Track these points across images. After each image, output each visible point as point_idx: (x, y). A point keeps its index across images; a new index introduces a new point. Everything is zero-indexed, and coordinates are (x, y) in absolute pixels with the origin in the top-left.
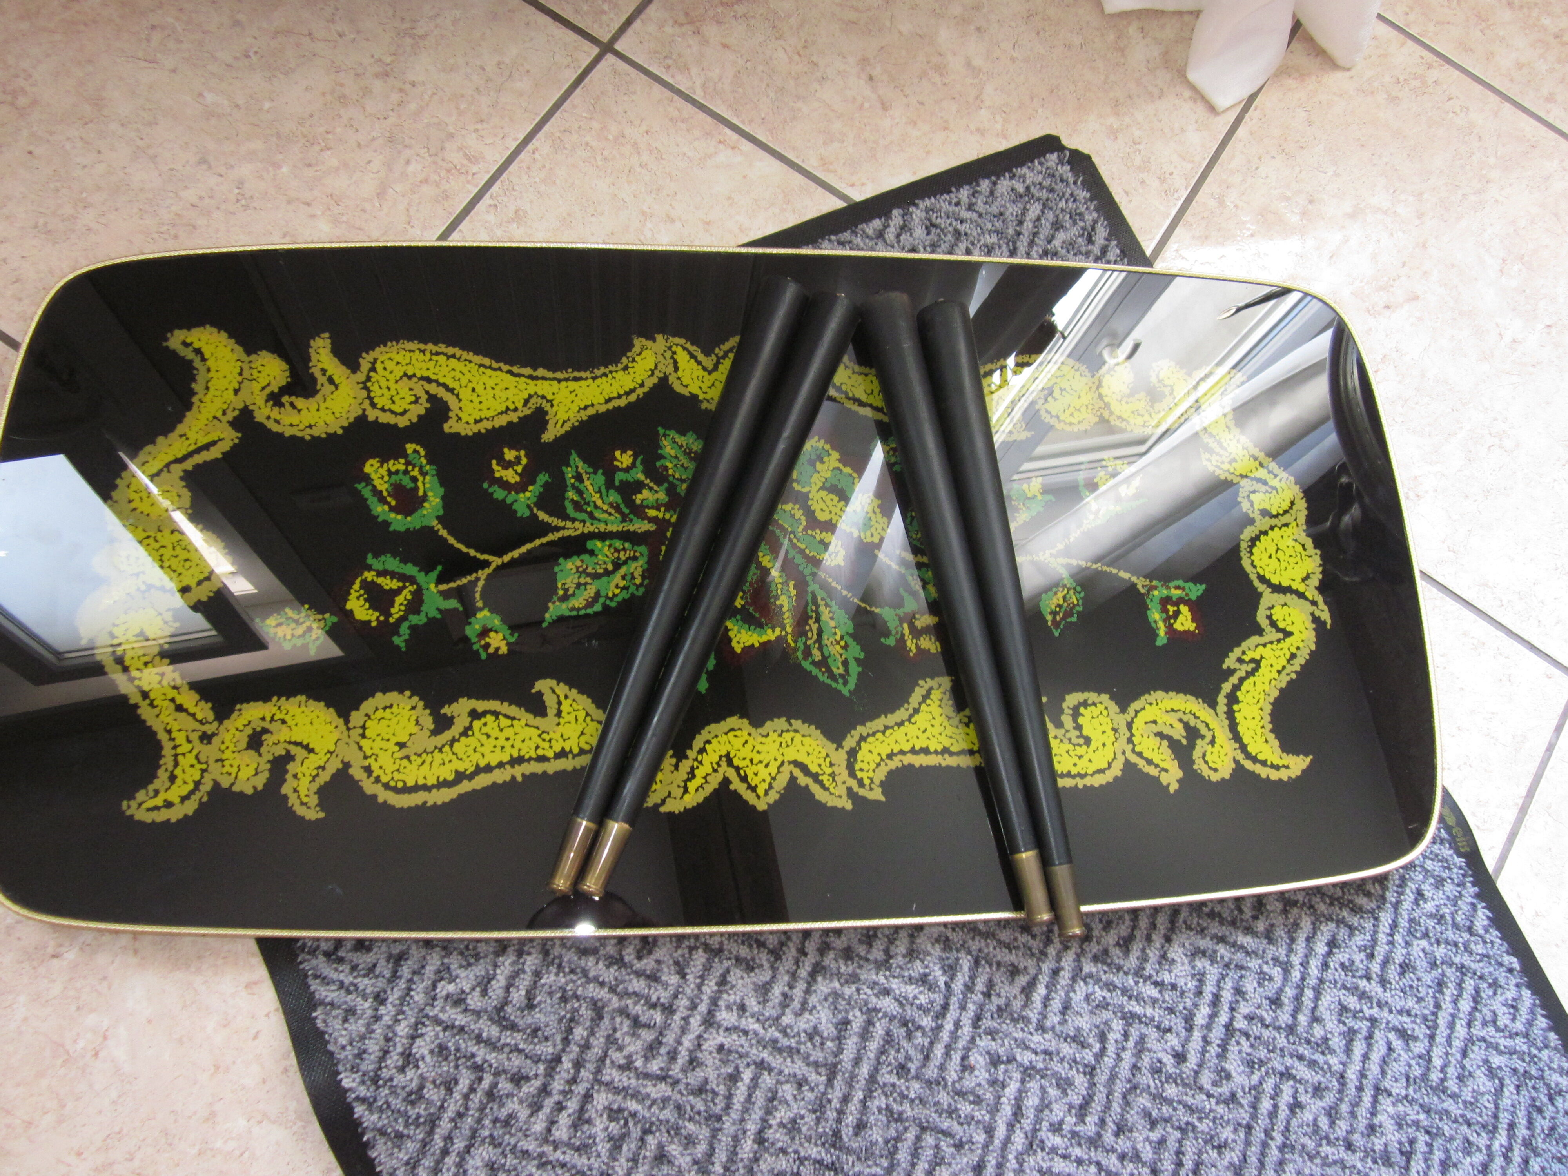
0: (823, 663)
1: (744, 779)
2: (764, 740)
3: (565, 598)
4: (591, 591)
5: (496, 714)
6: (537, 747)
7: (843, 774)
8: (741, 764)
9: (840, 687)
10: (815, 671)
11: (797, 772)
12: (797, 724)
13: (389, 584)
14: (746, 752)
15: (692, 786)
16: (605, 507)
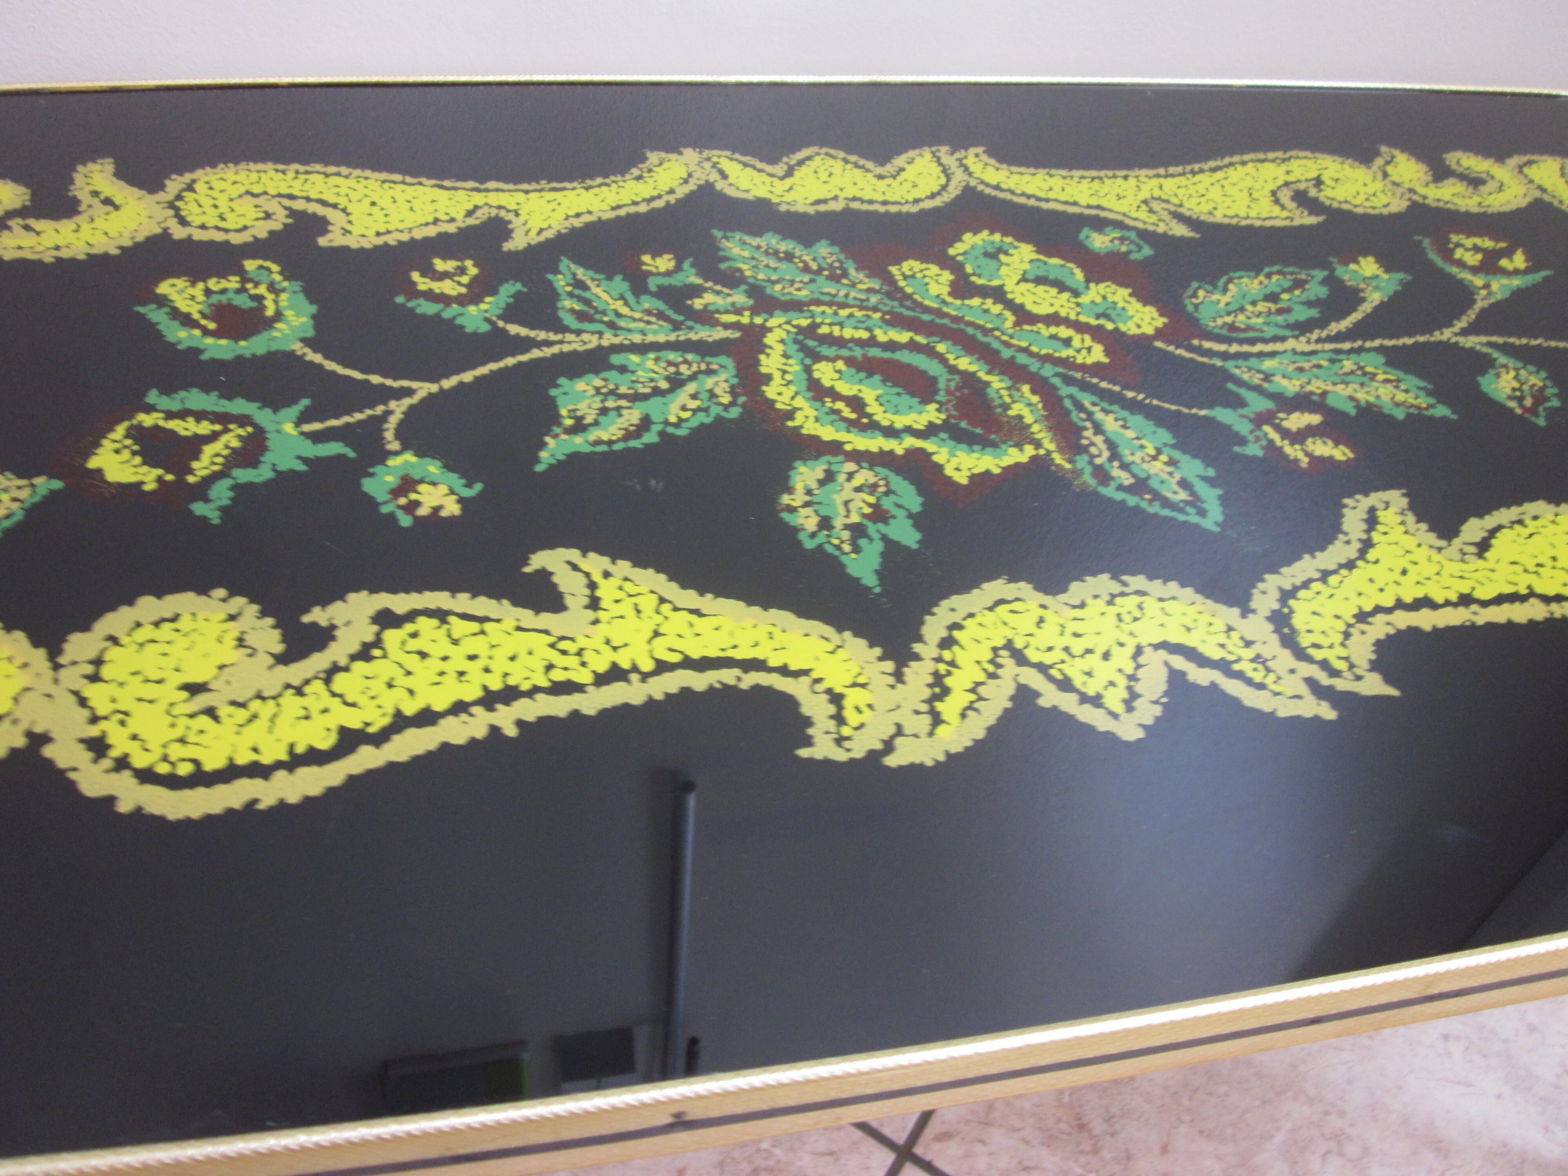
0: (1141, 486)
1: (1065, 685)
2: (1078, 613)
3: (579, 427)
4: (633, 416)
5: (441, 615)
6: (550, 667)
7: (1284, 659)
8: (1048, 659)
9: (1194, 519)
10: (1132, 501)
11: (1179, 662)
12: (1138, 582)
13: (186, 428)
14: (1048, 635)
15: (949, 708)
16: (637, 315)
